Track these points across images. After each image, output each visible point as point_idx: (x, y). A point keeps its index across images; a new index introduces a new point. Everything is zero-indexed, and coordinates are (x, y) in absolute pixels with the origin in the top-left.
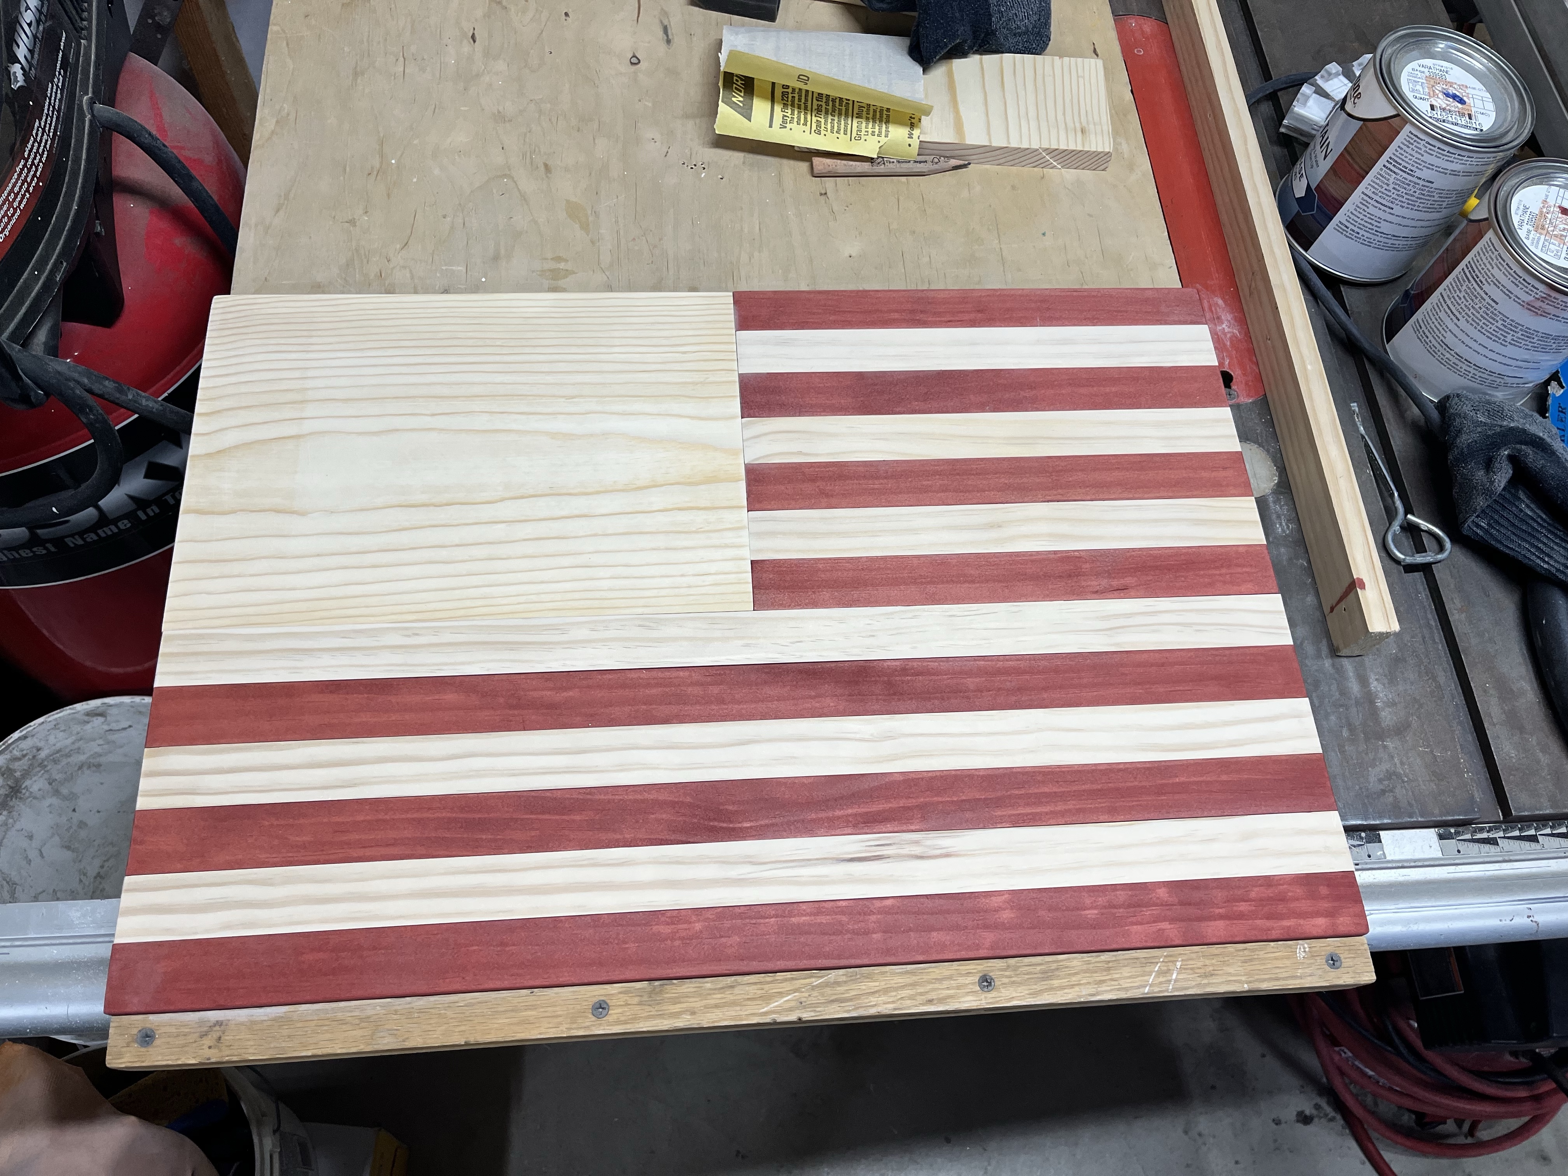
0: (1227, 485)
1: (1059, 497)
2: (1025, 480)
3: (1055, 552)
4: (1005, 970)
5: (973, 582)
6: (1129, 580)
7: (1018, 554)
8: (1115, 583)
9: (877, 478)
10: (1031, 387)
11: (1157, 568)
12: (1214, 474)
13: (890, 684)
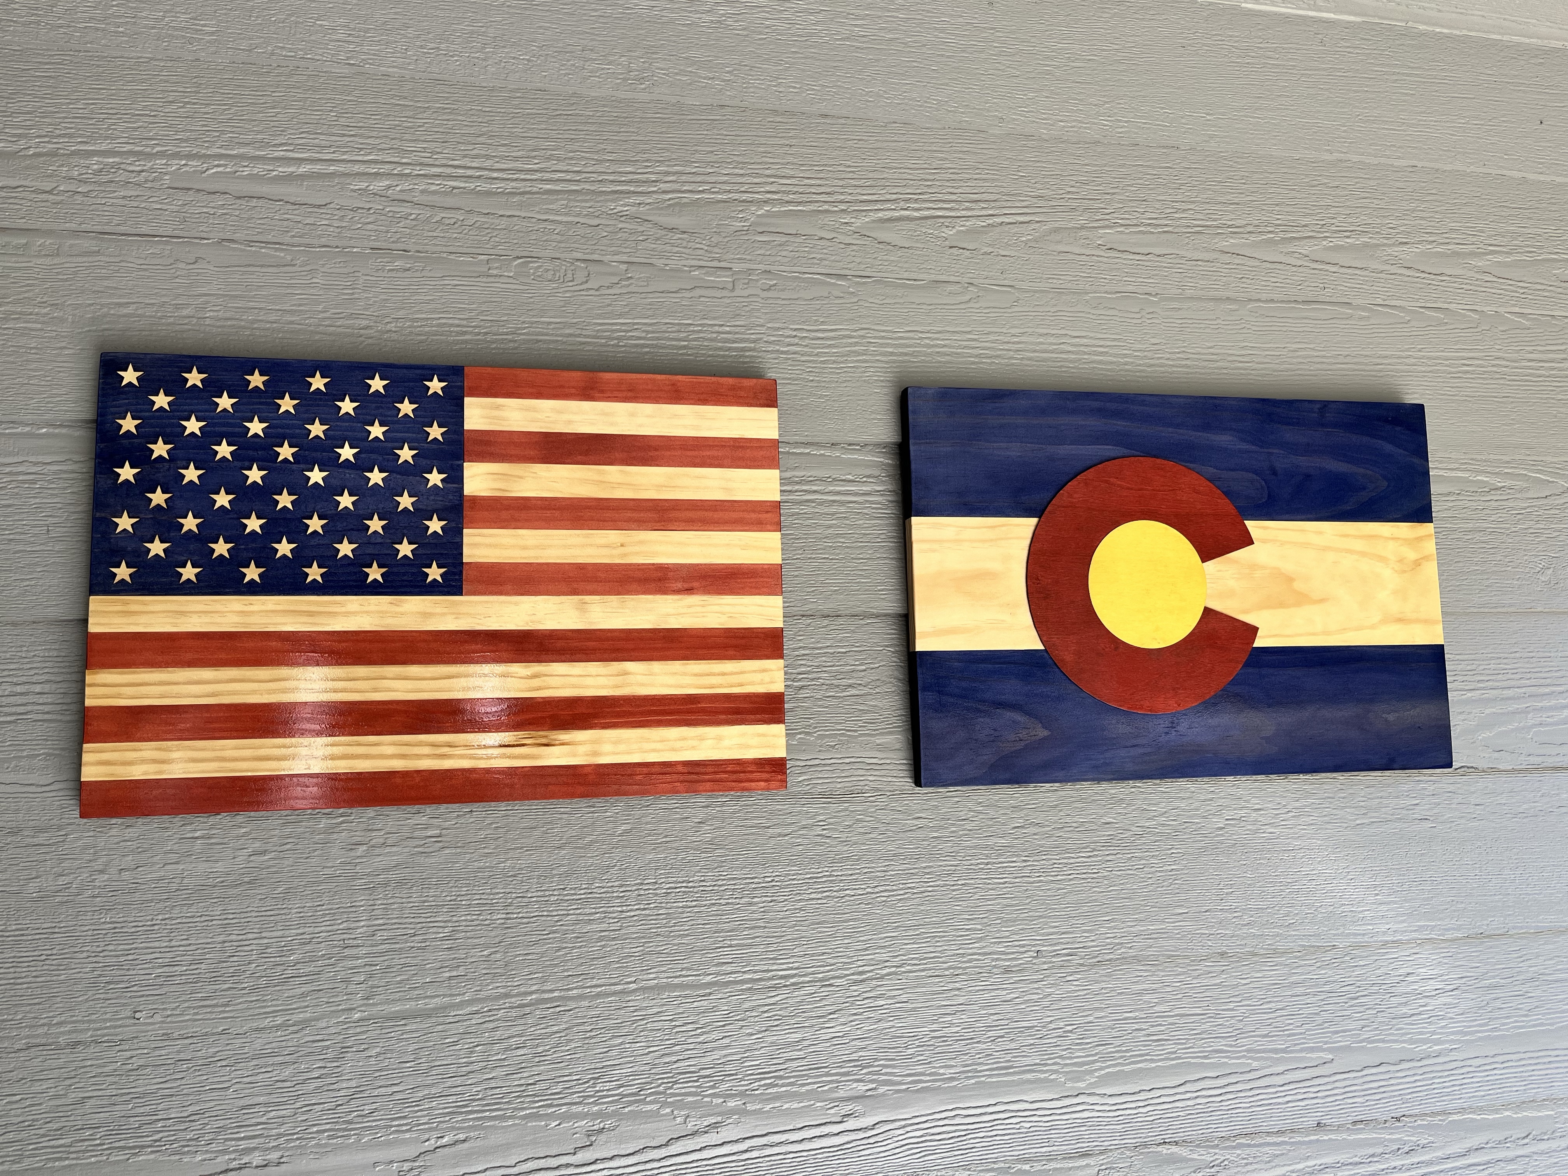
0: (766, 524)
1: (662, 528)
2: (642, 515)
3: (653, 564)
5: (601, 582)
6: (696, 584)
7: (630, 565)
8: (686, 586)
9: (549, 509)
10: (656, 450)
11: (714, 576)
12: (760, 516)
13: (541, 644)
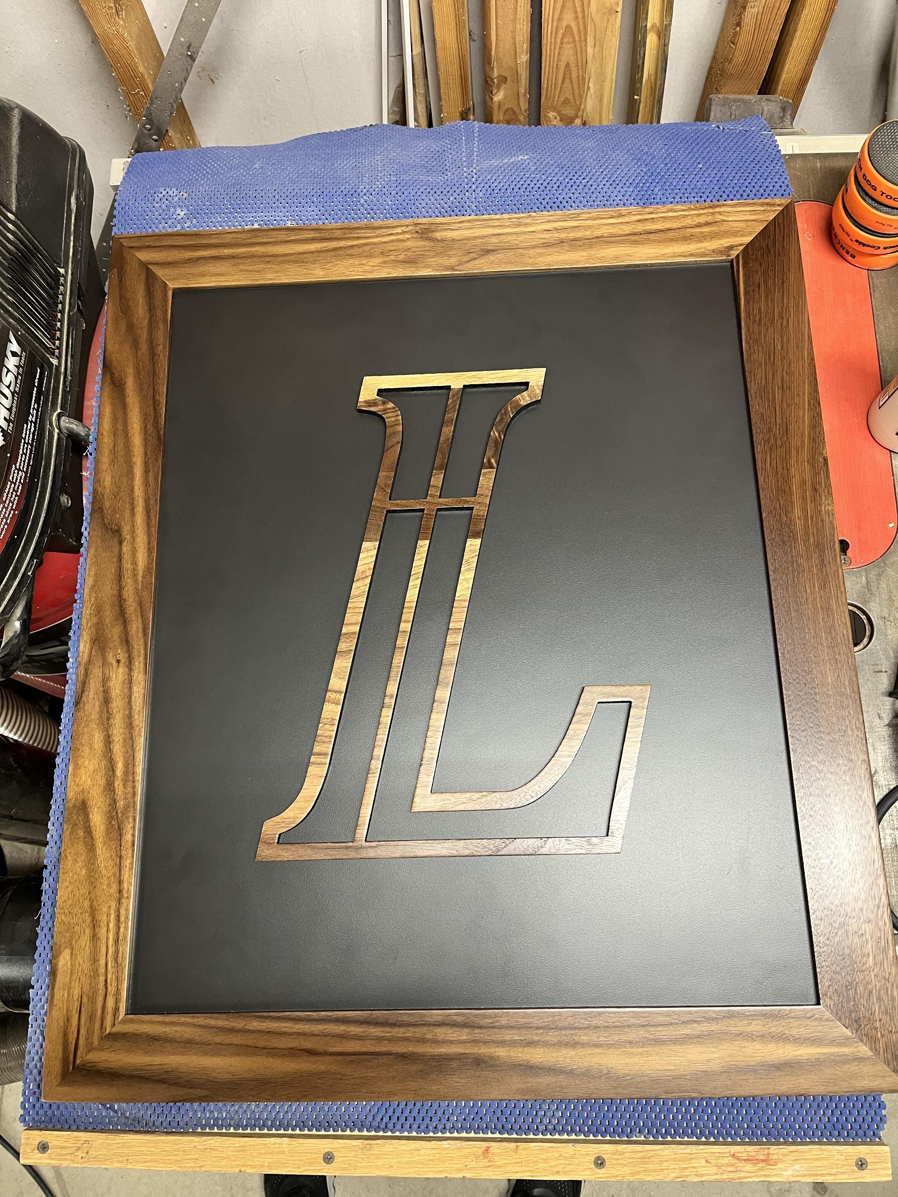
4: (614, 1154)
